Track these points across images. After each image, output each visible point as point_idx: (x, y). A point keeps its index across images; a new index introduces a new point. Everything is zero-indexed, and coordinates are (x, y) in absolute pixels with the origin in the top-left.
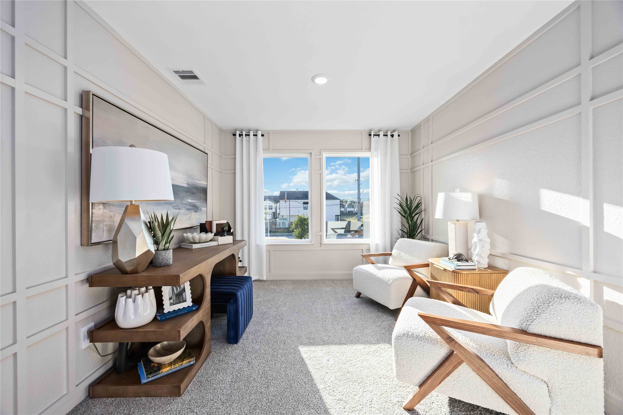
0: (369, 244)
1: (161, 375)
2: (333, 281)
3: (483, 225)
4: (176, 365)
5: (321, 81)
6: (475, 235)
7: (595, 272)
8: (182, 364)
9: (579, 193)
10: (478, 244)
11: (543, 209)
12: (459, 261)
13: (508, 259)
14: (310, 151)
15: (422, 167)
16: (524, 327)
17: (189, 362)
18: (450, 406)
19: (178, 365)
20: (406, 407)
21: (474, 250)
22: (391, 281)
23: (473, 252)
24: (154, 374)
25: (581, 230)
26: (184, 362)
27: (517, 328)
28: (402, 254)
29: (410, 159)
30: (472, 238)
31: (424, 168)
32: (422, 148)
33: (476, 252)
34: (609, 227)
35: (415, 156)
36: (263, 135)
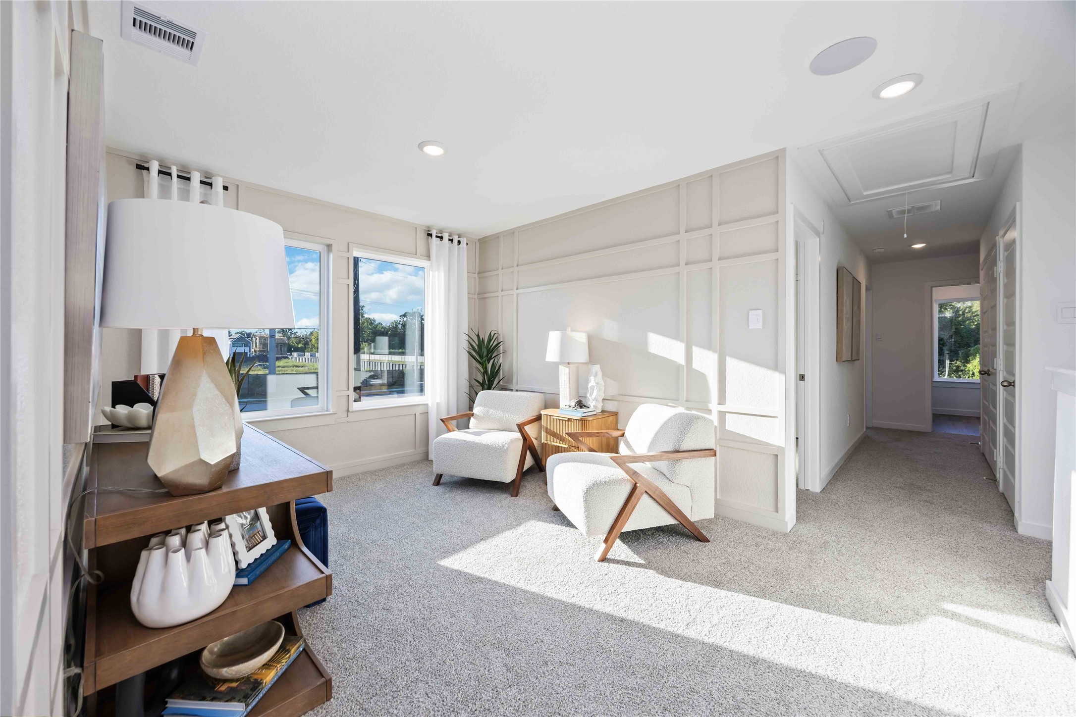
0: (427, 404)
1: (266, 690)
2: (372, 473)
3: (597, 368)
4: (283, 661)
5: (433, 151)
6: (592, 378)
7: (687, 401)
8: (290, 656)
9: (676, 336)
10: (596, 387)
11: (649, 351)
12: (581, 407)
13: (616, 400)
14: (329, 242)
15: (500, 294)
16: (677, 448)
17: (298, 648)
18: (624, 543)
19: (285, 661)
20: (600, 560)
21: (591, 395)
22: (506, 446)
23: (590, 398)
24: (254, 693)
25: (678, 368)
26: (292, 651)
27: (672, 450)
28: (491, 411)
29: (477, 280)
30: (587, 381)
31: (502, 296)
32: (500, 268)
33: (593, 397)
34: (696, 365)
35: (486, 277)
36: (225, 188)
